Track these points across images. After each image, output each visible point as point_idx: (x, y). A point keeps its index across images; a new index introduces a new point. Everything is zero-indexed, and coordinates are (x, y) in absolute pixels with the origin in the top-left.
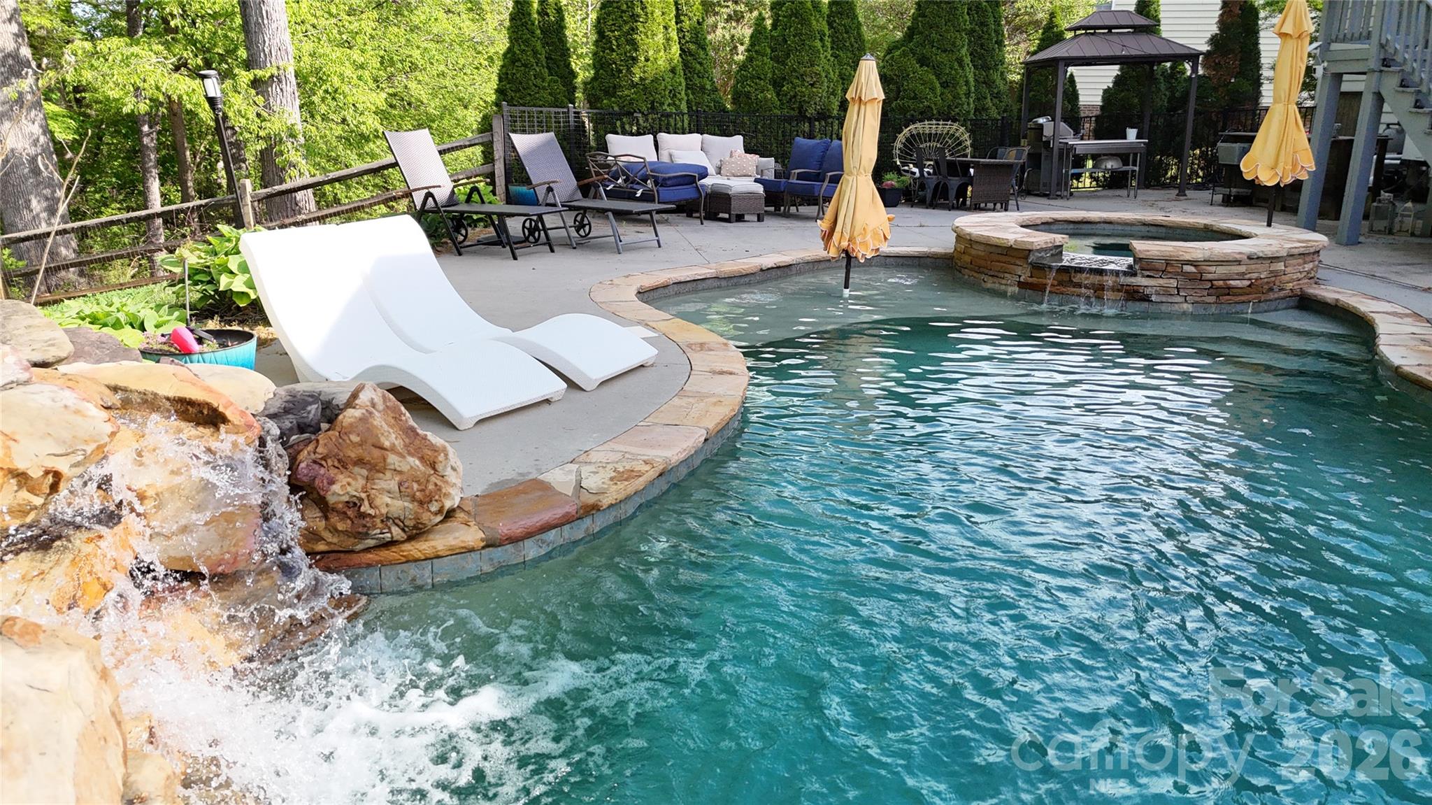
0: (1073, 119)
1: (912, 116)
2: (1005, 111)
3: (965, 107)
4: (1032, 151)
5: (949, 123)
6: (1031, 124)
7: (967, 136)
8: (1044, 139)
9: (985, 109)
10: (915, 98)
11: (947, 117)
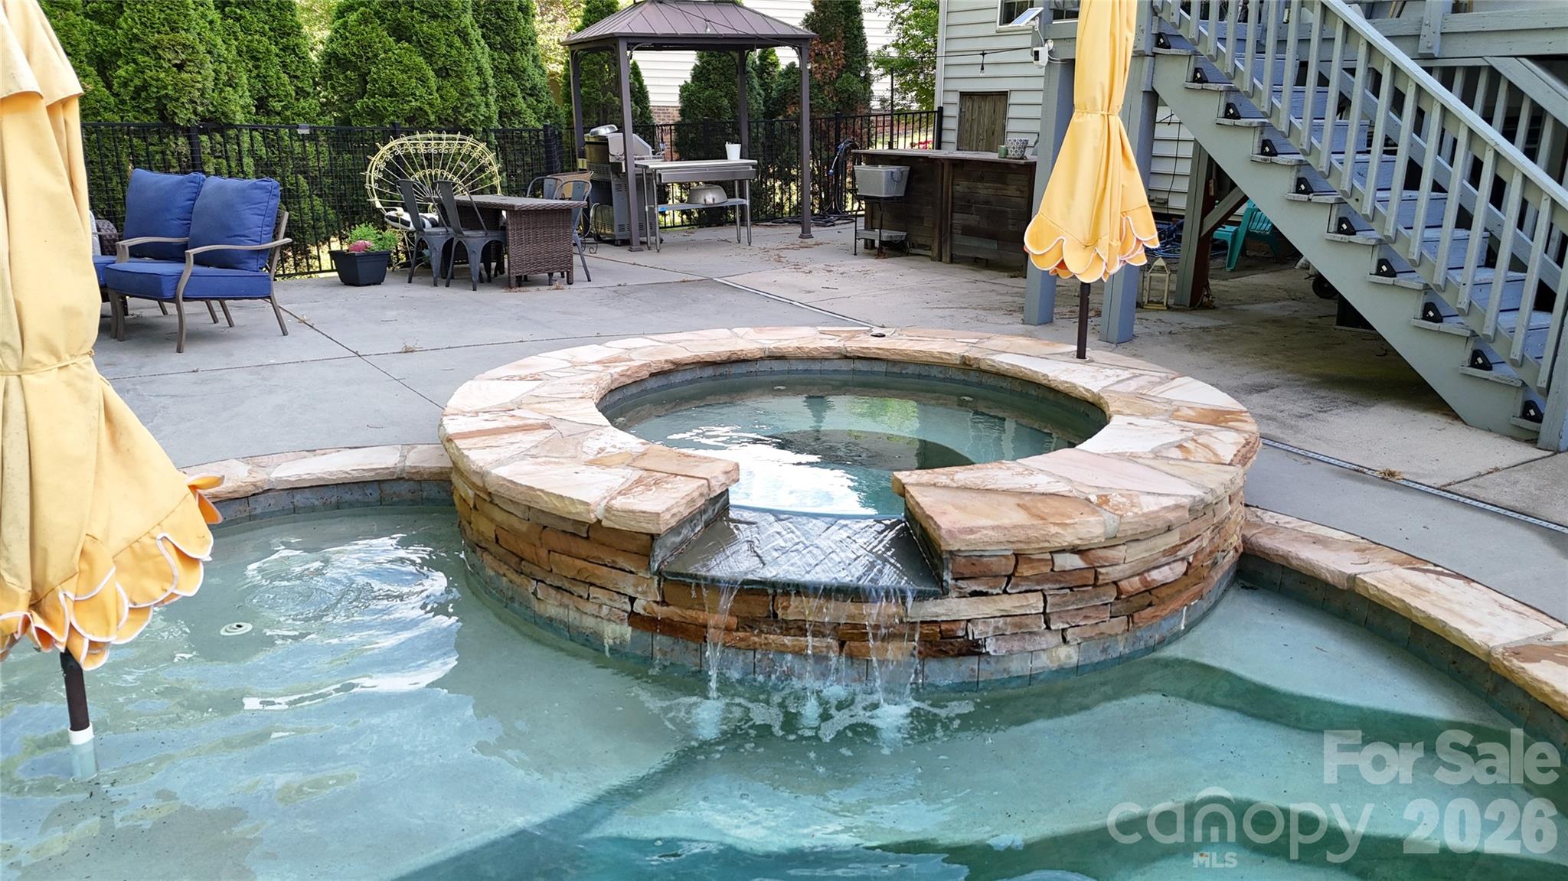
0: (646, 128)
1: (393, 124)
2: (547, 116)
3: (483, 109)
4: (596, 178)
5: (459, 135)
6: (588, 137)
7: (490, 157)
8: (612, 160)
9: (518, 114)
10: (393, 94)
11: (453, 125)
